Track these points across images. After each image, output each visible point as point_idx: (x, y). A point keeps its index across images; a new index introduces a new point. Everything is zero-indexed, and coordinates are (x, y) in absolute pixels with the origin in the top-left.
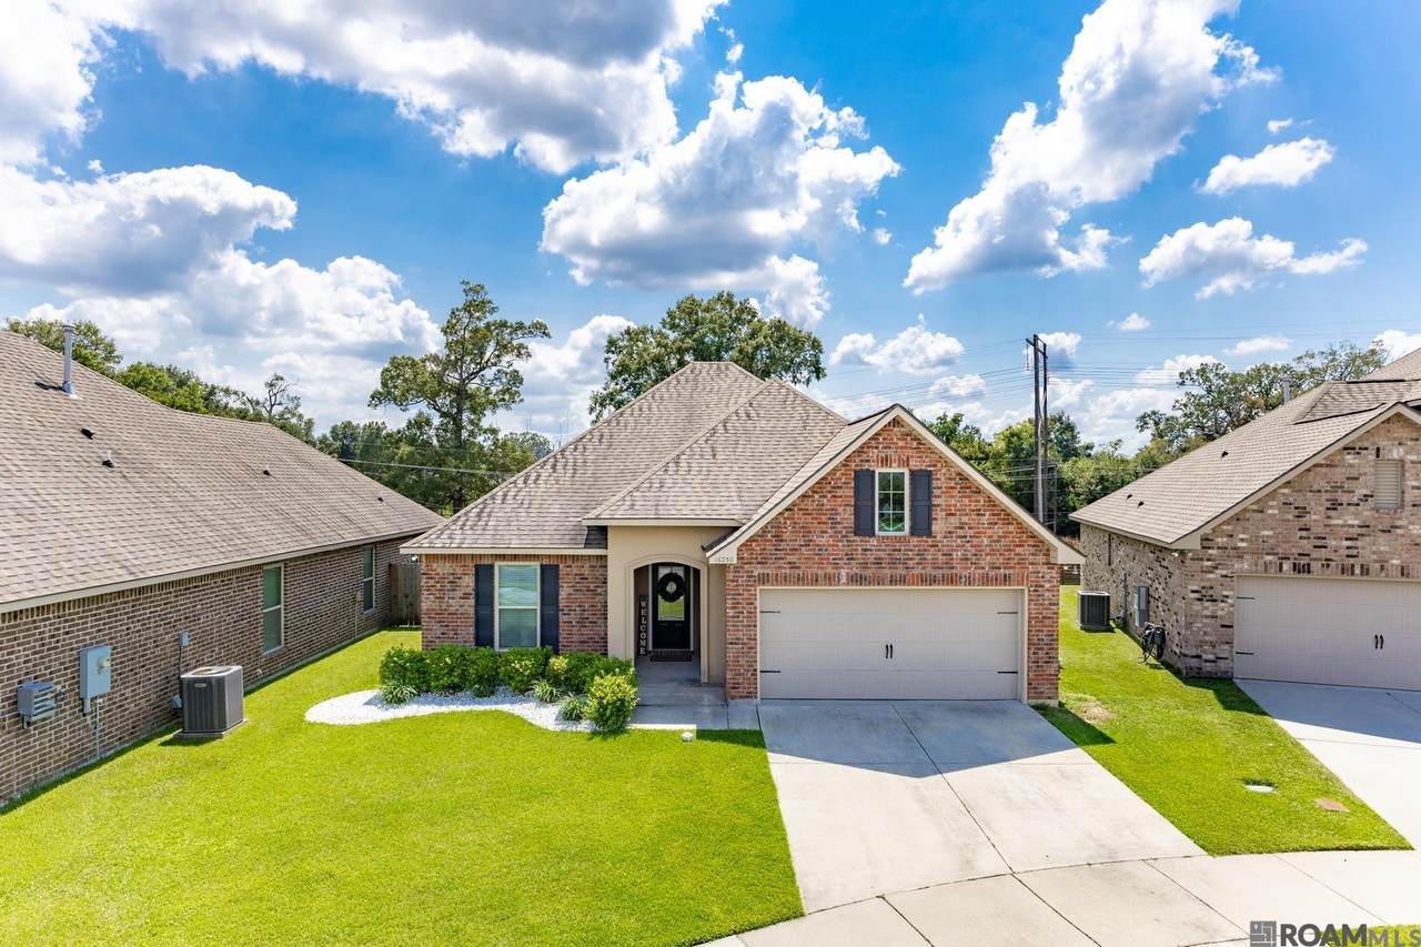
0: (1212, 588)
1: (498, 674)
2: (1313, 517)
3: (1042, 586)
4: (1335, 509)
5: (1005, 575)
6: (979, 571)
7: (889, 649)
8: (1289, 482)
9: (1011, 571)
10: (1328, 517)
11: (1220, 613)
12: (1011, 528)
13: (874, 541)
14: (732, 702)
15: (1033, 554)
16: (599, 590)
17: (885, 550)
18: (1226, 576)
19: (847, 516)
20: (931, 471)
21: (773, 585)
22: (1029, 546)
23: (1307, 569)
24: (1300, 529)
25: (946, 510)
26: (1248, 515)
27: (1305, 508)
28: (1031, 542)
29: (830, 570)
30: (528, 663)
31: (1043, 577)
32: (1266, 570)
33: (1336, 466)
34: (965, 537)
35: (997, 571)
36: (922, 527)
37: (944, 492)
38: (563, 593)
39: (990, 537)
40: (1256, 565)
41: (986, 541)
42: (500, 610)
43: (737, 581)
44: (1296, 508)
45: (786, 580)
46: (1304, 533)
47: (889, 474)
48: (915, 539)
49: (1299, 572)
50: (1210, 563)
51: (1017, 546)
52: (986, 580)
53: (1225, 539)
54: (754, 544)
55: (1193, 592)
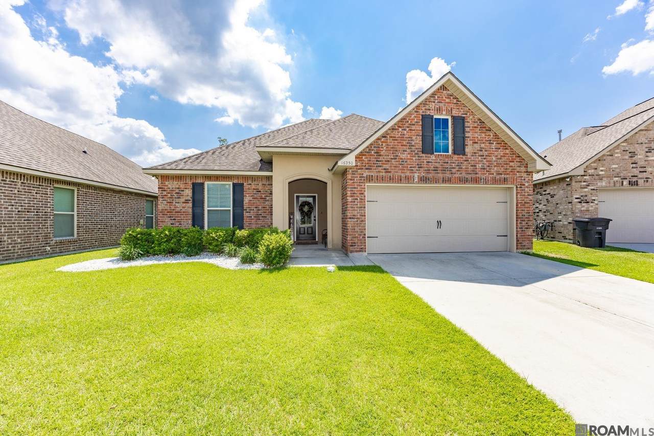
0: (586, 196)
1: (202, 241)
2: (639, 157)
3: (524, 185)
4: (650, 152)
5: (505, 178)
6: (490, 176)
7: (439, 223)
8: (626, 140)
9: (508, 176)
10: (647, 156)
11: (590, 208)
12: (507, 151)
13: (433, 157)
14: (350, 255)
15: (519, 167)
16: (268, 198)
17: (439, 163)
18: (594, 190)
19: (418, 141)
20: (464, 117)
21: (375, 182)
22: (516, 162)
23: (636, 184)
24: (632, 163)
25: (472, 140)
26: (605, 158)
27: (635, 152)
28: (518, 159)
29: (408, 174)
30: (221, 233)
31: (524, 180)
32: (614, 186)
33: (650, 130)
34: (483, 156)
35: (500, 176)
36: (460, 149)
37: (471, 130)
38: (246, 200)
39: (496, 156)
40: (609, 183)
41: (494, 159)
42: (208, 210)
43: (354, 180)
44: (630, 153)
45: (382, 180)
46: (634, 165)
47: (440, 119)
48: (456, 156)
49: (632, 185)
50: (585, 183)
51: (511, 162)
52: (495, 181)
53: (593, 171)
54: (364, 157)
55: (576, 198)
